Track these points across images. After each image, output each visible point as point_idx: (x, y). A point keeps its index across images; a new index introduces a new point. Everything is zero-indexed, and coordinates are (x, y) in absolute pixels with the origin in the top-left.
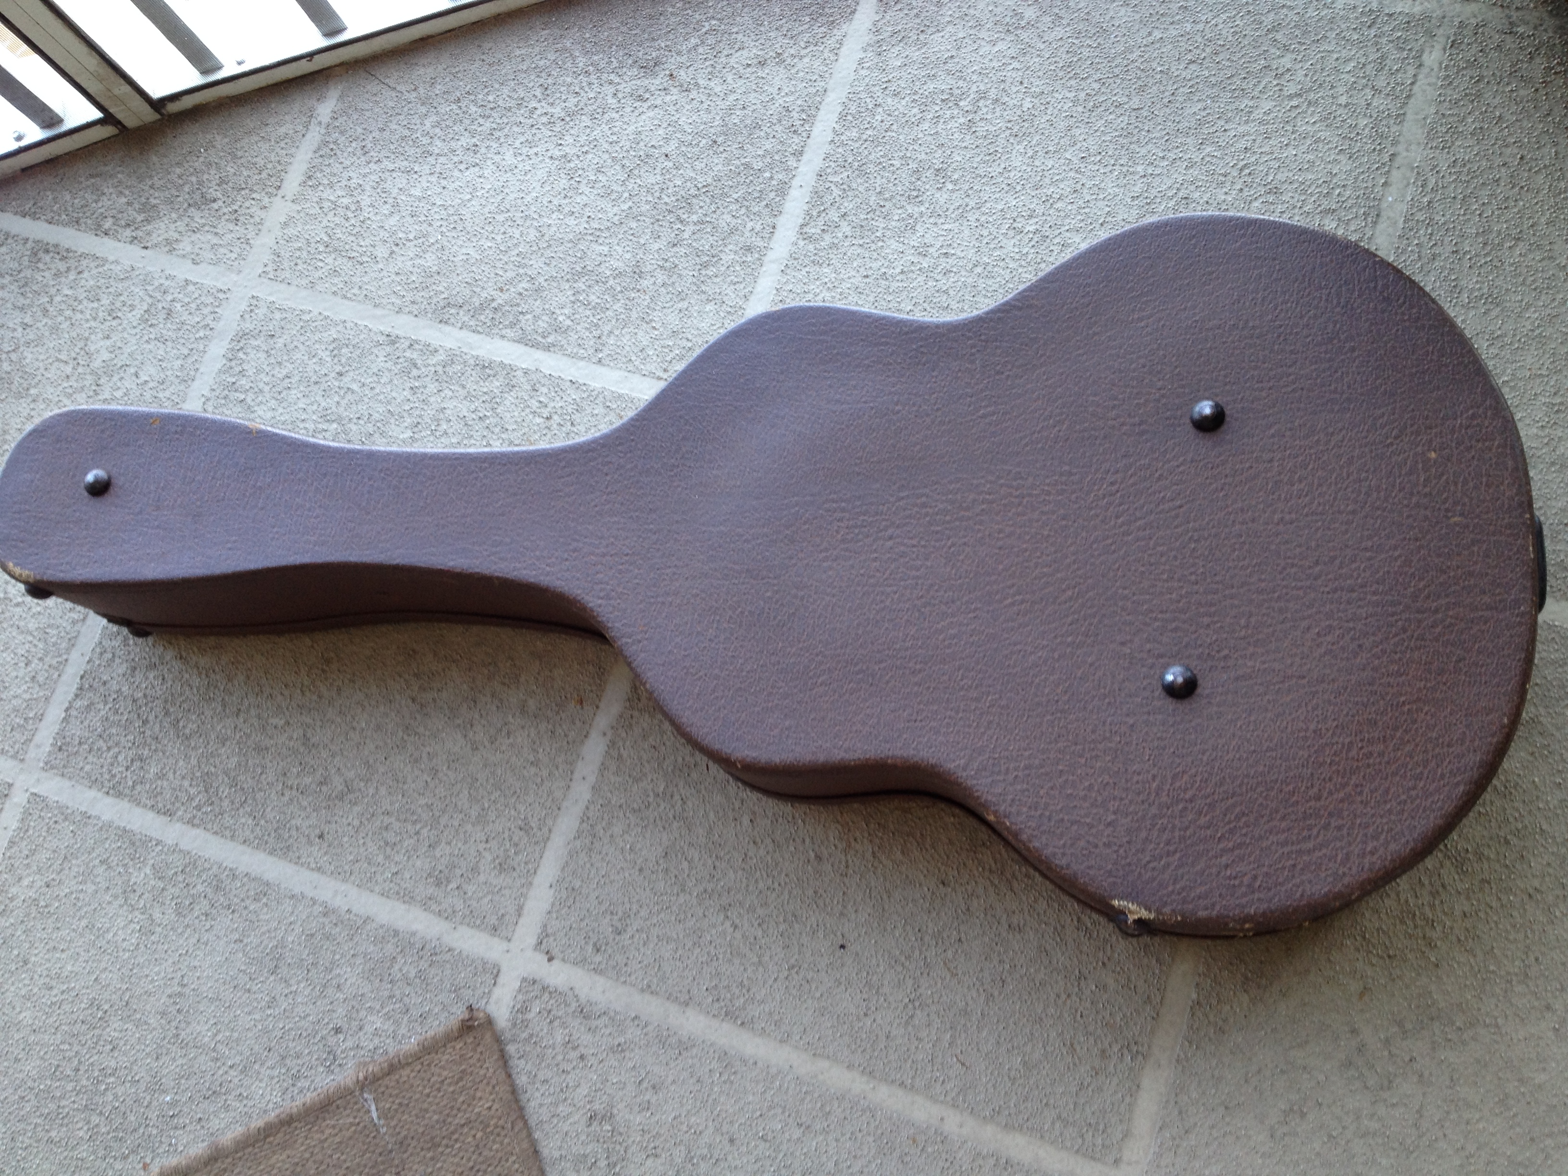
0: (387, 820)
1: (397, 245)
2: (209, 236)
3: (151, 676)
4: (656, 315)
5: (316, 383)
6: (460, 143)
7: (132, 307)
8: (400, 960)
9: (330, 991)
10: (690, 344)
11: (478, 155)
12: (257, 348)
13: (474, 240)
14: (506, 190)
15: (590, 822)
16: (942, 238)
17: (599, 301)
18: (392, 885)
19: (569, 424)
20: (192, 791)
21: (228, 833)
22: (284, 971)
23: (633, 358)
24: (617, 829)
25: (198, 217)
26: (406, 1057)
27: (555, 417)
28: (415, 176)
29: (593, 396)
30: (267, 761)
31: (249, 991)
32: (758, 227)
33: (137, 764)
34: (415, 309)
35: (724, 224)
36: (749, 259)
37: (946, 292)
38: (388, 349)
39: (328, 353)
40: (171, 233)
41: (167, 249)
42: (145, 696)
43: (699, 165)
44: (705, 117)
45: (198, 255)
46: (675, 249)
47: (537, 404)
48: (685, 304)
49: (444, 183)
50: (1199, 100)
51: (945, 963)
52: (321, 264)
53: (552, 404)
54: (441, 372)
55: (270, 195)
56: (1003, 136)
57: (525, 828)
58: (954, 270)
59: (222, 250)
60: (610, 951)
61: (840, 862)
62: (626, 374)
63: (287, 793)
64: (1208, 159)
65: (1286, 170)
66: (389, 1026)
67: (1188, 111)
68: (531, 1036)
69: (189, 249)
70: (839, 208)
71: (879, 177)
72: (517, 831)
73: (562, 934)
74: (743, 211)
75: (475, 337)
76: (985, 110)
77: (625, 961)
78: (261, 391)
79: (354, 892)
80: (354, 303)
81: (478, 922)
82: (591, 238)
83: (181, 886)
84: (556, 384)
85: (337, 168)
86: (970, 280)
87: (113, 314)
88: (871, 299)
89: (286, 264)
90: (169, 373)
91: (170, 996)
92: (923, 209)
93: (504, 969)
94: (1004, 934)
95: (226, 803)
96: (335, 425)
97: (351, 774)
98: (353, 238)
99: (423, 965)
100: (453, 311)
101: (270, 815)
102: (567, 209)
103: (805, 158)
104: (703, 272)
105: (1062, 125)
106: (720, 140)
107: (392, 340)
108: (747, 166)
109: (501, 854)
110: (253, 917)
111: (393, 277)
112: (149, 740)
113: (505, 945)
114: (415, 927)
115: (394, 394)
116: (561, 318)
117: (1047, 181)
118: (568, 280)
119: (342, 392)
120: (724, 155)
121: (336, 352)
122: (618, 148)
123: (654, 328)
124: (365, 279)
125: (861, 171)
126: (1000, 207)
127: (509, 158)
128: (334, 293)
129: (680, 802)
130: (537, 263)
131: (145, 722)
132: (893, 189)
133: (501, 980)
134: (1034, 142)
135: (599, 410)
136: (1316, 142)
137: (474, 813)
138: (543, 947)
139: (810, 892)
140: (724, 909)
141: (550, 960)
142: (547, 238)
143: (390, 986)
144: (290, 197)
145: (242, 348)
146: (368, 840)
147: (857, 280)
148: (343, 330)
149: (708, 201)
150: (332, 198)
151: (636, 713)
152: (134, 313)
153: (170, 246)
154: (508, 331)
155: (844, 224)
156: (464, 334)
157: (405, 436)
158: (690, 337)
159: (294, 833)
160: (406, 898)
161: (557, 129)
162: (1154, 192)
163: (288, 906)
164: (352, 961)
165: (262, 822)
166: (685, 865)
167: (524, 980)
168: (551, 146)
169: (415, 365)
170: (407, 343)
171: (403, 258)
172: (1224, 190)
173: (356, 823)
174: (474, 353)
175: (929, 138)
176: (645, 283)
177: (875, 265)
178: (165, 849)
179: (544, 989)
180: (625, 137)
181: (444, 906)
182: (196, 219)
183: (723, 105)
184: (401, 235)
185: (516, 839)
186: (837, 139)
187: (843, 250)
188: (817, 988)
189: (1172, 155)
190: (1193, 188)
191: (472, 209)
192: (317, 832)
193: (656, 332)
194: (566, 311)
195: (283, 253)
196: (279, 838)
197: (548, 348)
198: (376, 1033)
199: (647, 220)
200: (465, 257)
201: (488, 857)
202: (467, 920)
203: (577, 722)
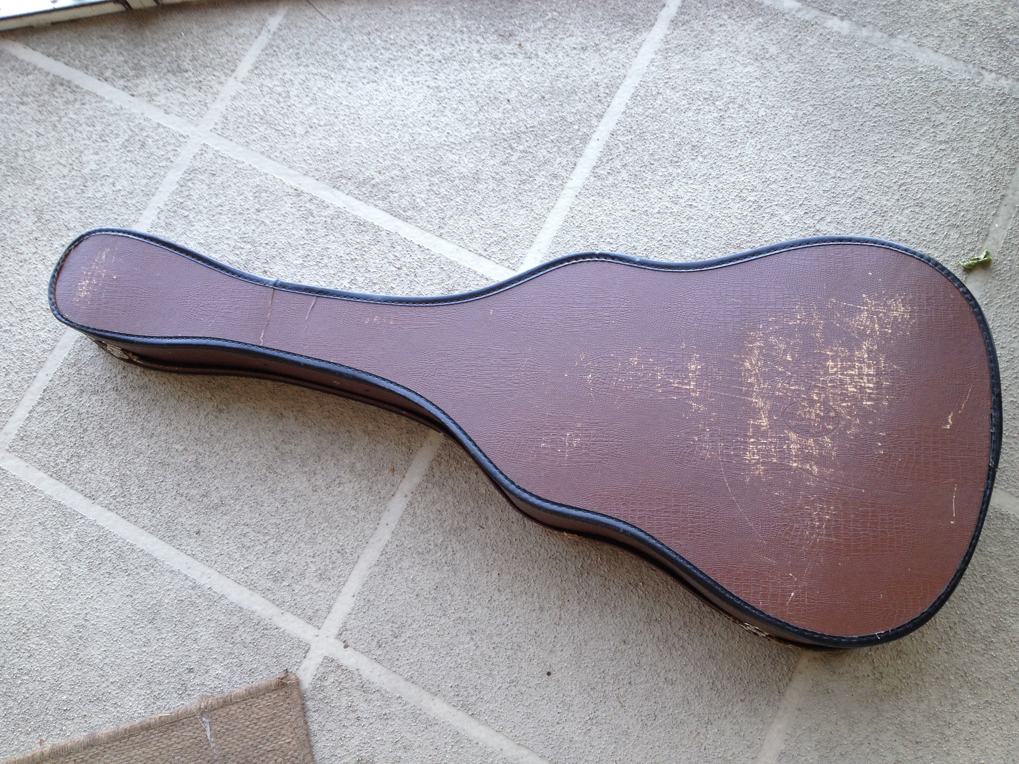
0: (246, 530)
1: (311, 127)
2: (179, 96)
3: (94, 398)
4: (484, 210)
5: (240, 214)
6: (366, 64)
7: (117, 135)
8: (241, 629)
9: (189, 642)
10: (505, 235)
11: (377, 75)
12: (202, 181)
13: (366, 134)
14: (393, 103)
15: (387, 556)
16: (690, 194)
17: (447, 193)
18: (242, 576)
19: (413, 275)
20: (112, 485)
21: (132, 518)
22: (159, 622)
23: (465, 238)
24: (406, 564)
25: (173, 81)
26: (236, 697)
27: (404, 269)
28: (331, 81)
29: (433, 259)
30: (168, 473)
31: (132, 632)
32: (564, 163)
33: (75, 459)
34: (317, 174)
35: (541, 156)
36: (554, 183)
37: (687, 232)
38: (295, 199)
39: (251, 194)
40: (153, 88)
41: (147, 99)
42: (87, 412)
43: (530, 111)
44: (540, 79)
45: (169, 107)
46: (504, 167)
47: (394, 258)
48: (506, 207)
49: (350, 90)
50: (879, 133)
51: (618, 697)
52: (255, 131)
53: (403, 259)
54: (329, 222)
55: (226, 75)
56: (742, 131)
57: (341, 552)
58: (695, 217)
59: (187, 107)
60: (388, 648)
61: (556, 615)
62: (458, 248)
63: (179, 498)
64: (878, 174)
65: (930, 192)
66: (226, 673)
67: (870, 139)
68: (325, 697)
69: (163, 101)
70: (622, 160)
71: (653, 143)
72: (335, 553)
73: (356, 630)
74: (555, 149)
75: (356, 203)
76: (732, 111)
77: (397, 657)
78: (201, 212)
79: (215, 575)
80: (275, 163)
81: (299, 612)
82: (447, 148)
83: (94, 550)
84: (408, 245)
85: (276, 65)
86: (704, 226)
87: (102, 137)
88: (635, 227)
89: (231, 126)
90: (136, 187)
91: (75, 626)
92: (679, 171)
93: (313, 647)
94: (661, 684)
95: (134, 497)
96: (249, 246)
97: (226, 493)
98: (280, 116)
99: (257, 635)
100: (344, 181)
101: (164, 512)
102: (434, 125)
103: (604, 120)
104: (522, 187)
105: (784, 131)
106: (547, 97)
107: (299, 194)
108: (563, 118)
109: (322, 567)
110: (142, 581)
111: (305, 149)
112: (86, 444)
113: (316, 631)
114: (255, 608)
115: (294, 232)
116: (418, 200)
117: (767, 168)
118: (427, 175)
119: (258, 224)
120: (548, 108)
121: (257, 194)
122: (475, 89)
123: (482, 219)
124: (286, 147)
125: (641, 137)
126: (733, 180)
127: (399, 81)
128: (262, 153)
129: (452, 553)
130: (407, 159)
131: (85, 430)
132: (661, 153)
133: (309, 655)
134: (762, 140)
135: (436, 269)
136: (953, 177)
137: (307, 535)
138: (342, 637)
139: (532, 632)
140: (471, 633)
141: (346, 647)
142: (416, 142)
143: (231, 646)
144: (240, 79)
145: (191, 179)
146: (231, 541)
147: (627, 212)
148: (264, 180)
149: (532, 137)
150: (270, 85)
151: (430, 485)
152: (118, 140)
153: (151, 97)
154: (380, 202)
155: (624, 171)
156: (350, 199)
157: (298, 262)
158: (506, 230)
159: (179, 527)
160: (252, 587)
161: (435, 67)
162: (839, 190)
163: (168, 577)
164: (208, 623)
165: (158, 516)
166: (449, 597)
167: (326, 658)
168: (429, 79)
169: (312, 214)
170: (309, 198)
171: (314, 138)
172: (887, 198)
173: (224, 527)
174: (354, 214)
175: (691, 123)
176: (480, 187)
177: (641, 204)
178: (87, 523)
179: (339, 666)
180: (481, 82)
181: (277, 597)
182: (172, 82)
183: (553, 73)
184: (315, 121)
185: (334, 558)
186: (628, 111)
187: (621, 189)
188: (527, 699)
189: (855, 167)
190: (866, 192)
191: (367, 112)
192: (196, 529)
193: (483, 223)
194: (422, 196)
195: (229, 118)
196: (168, 529)
197: (406, 219)
198: (217, 677)
199: (488, 143)
200: (357, 145)
201: (313, 568)
202: (292, 609)
203: (389, 484)
